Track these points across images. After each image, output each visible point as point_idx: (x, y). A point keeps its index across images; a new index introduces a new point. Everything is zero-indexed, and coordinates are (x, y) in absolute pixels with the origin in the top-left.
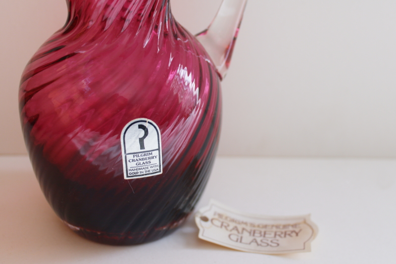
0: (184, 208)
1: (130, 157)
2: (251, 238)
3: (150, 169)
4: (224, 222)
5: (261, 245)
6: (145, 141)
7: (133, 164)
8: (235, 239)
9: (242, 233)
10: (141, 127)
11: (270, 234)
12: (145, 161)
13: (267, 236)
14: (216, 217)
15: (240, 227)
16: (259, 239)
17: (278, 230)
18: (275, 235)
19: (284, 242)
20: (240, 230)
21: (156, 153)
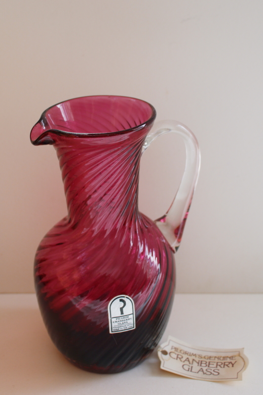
0: (151, 346)
1: (113, 320)
2: (199, 368)
3: (127, 326)
4: (179, 354)
5: (206, 373)
6: (124, 309)
7: (116, 324)
8: (187, 369)
9: (192, 364)
10: (121, 300)
11: (213, 364)
12: (123, 322)
13: (210, 366)
14: (173, 350)
15: (191, 358)
16: (204, 369)
17: (219, 361)
18: (217, 365)
19: (222, 371)
20: (191, 361)
21: (131, 316)
